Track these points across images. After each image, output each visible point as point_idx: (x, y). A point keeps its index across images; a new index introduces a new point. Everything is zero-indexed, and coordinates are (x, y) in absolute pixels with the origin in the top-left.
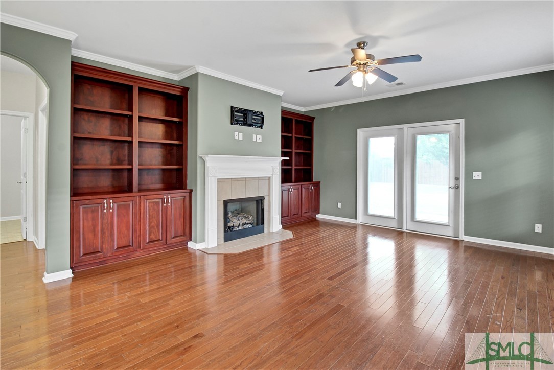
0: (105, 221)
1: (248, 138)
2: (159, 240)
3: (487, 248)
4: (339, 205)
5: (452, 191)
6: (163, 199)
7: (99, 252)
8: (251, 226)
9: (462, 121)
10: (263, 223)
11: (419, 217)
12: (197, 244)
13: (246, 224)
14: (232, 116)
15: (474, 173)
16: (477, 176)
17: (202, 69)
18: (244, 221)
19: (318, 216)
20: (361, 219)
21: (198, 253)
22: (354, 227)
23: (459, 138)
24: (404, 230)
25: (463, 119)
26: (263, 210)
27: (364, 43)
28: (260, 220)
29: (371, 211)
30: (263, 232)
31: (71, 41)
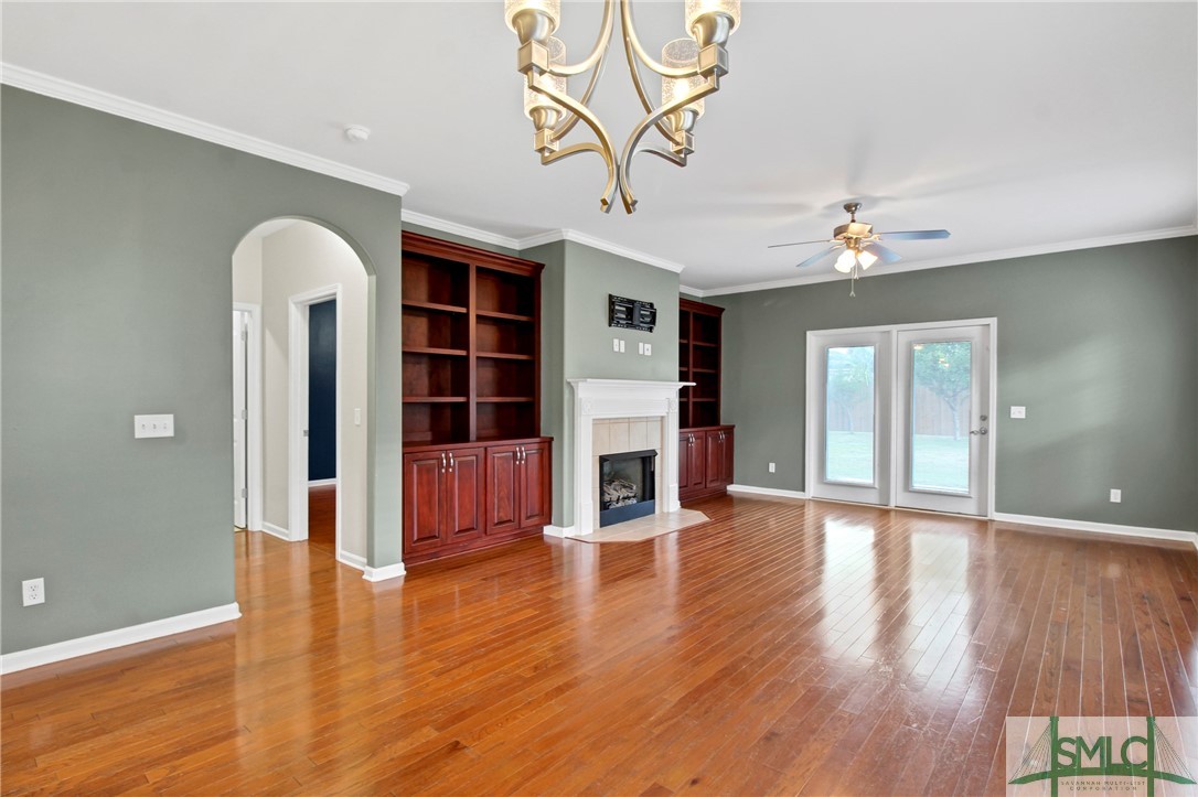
0: (443, 487)
1: (632, 347)
2: (510, 521)
3: (1033, 531)
4: (772, 468)
5: (975, 438)
6: (515, 453)
7: (435, 537)
8: (635, 502)
9: (993, 321)
10: (653, 497)
11: (919, 483)
12: (564, 529)
13: (628, 498)
14: (612, 311)
15: (1013, 408)
16: (1018, 412)
17: (571, 235)
18: (624, 493)
19: (731, 488)
20: (813, 490)
21: (566, 544)
22: (801, 505)
23: (988, 349)
24: (892, 505)
25: (995, 319)
26: (653, 474)
27: (856, 206)
28: (648, 492)
29: (833, 474)
30: (654, 512)
31: (400, 197)
